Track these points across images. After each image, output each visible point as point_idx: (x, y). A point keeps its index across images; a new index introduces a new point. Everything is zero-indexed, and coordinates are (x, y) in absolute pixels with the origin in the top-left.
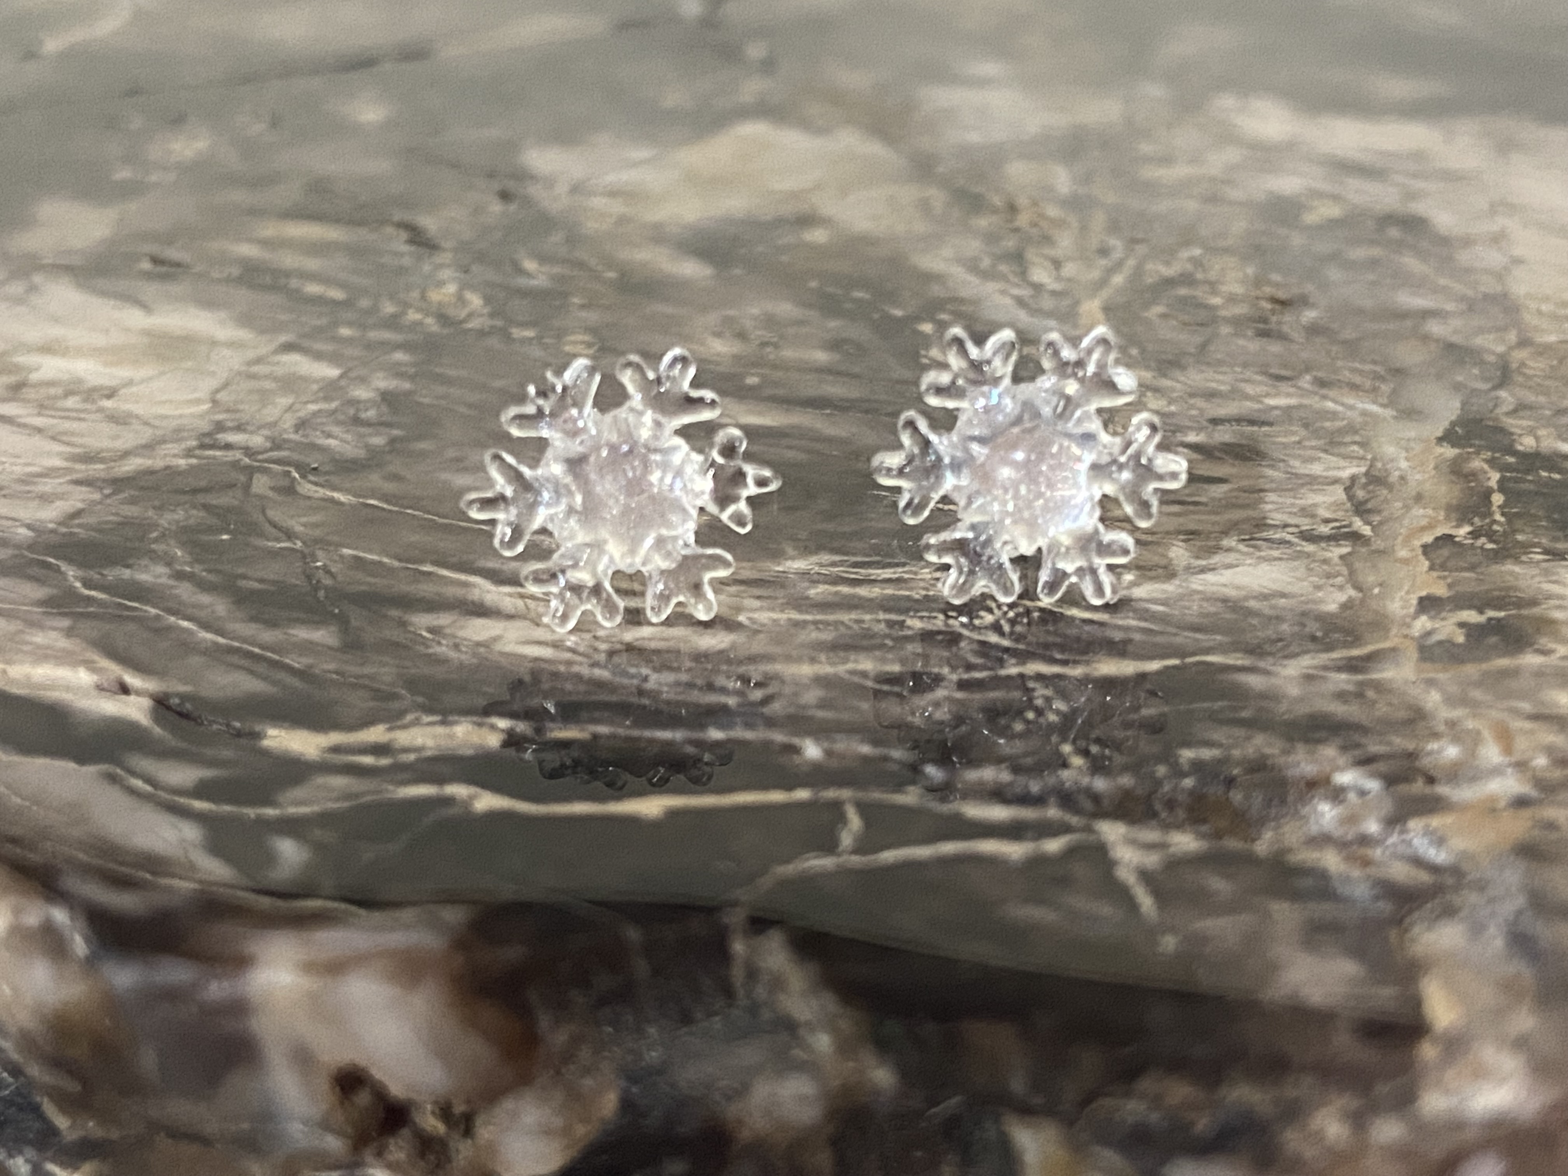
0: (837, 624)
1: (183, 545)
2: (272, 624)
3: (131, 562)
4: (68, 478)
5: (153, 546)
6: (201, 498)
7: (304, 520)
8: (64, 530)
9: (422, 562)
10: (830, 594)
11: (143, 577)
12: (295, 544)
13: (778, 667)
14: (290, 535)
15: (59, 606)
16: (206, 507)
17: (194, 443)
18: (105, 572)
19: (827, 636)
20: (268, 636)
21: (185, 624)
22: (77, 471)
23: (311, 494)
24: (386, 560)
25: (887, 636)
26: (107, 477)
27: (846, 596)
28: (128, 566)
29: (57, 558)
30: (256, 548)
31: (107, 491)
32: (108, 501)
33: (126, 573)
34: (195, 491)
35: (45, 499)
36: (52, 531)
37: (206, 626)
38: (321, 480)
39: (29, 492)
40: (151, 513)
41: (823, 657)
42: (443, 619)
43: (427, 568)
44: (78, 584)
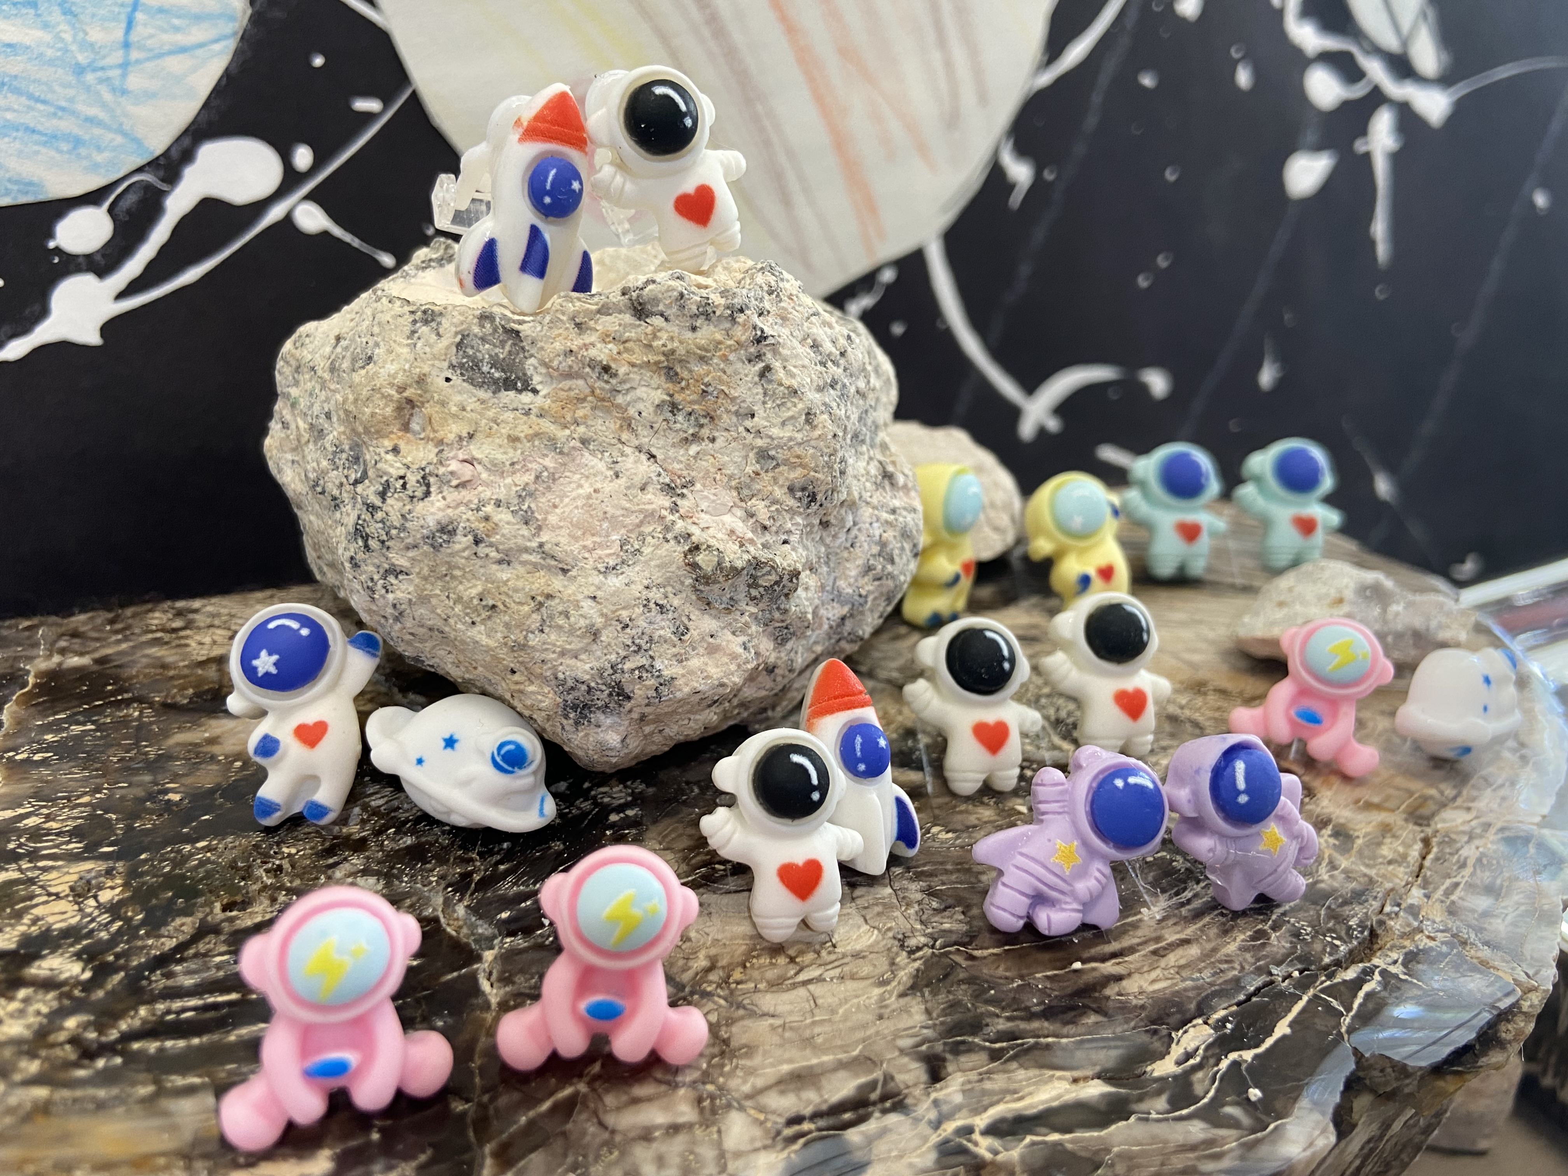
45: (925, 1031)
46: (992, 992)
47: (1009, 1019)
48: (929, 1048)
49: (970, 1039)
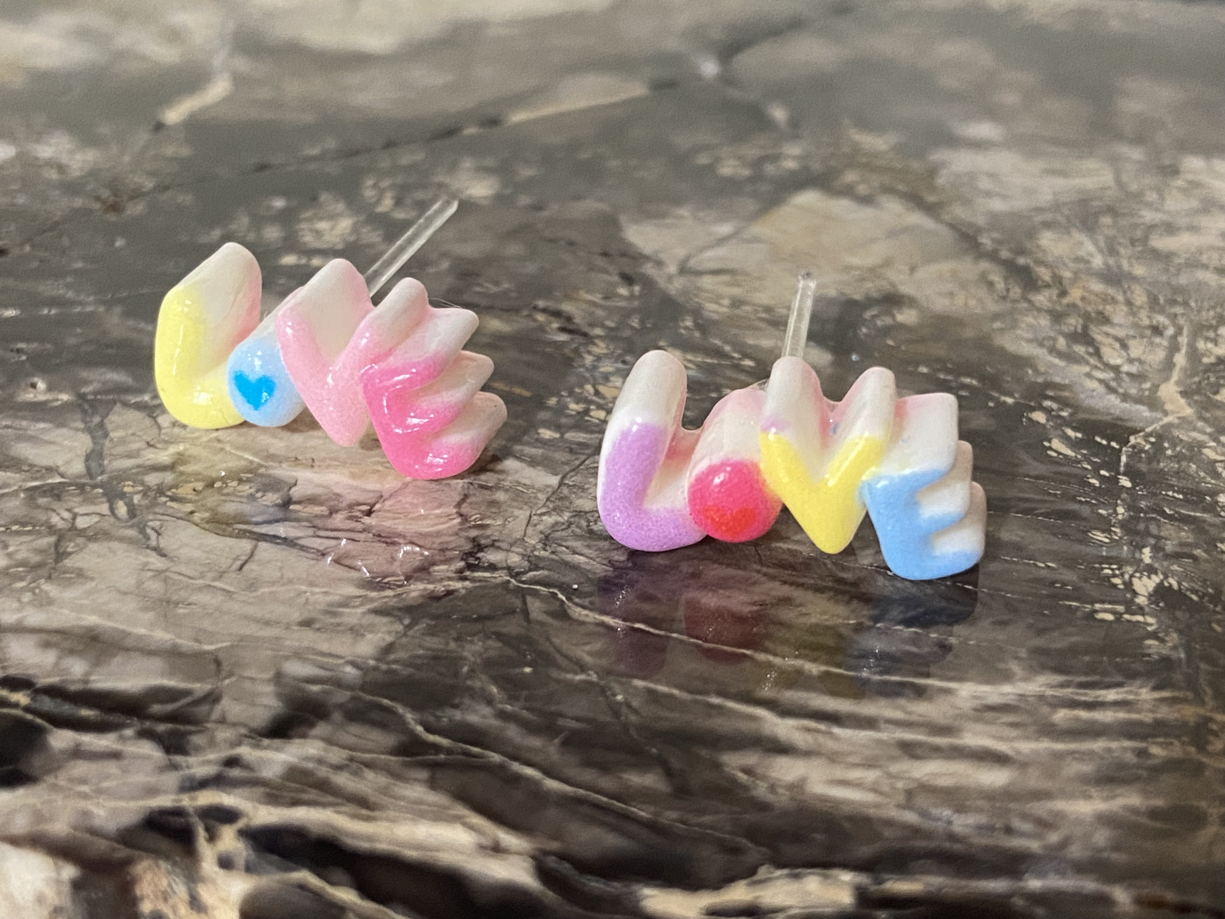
0: (1091, 754)
1: (495, 680)
2: (604, 768)
3: (457, 701)
4: (368, 607)
5: (469, 683)
6: (491, 626)
7: (587, 648)
8: (384, 667)
9: (707, 693)
10: (1071, 719)
11: (473, 718)
12: (589, 675)
13: (1060, 805)
14: (583, 668)
15: (411, 755)
16: (499, 636)
17: (462, 564)
18: (439, 713)
19: (1087, 768)
20: (606, 782)
21: (529, 771)
22: (372, 600)
23: (582, 618)
24: (676, 692)
25: (1139, 767)
26: (400, 605)
27: (1086, 722)
28: (456, 707)
29: (392, 699)
30: (558, 681)
31: (407, 622)
32: (411, 633)
33: (458, 715)
34: (482, 619)
35: (356, 632)
36: (375, 669)
37: (549, 773)
38: (586, 602)
39: (339, 625)
40: (453, 645)
41: (1093, 791)
42: (750, 759)
43: (715, 700)
44: (419, 729)
45: (349, 669)
46: (528, 670)
47: (503, 715)
48: (324, 692)
49: (401, 710)
